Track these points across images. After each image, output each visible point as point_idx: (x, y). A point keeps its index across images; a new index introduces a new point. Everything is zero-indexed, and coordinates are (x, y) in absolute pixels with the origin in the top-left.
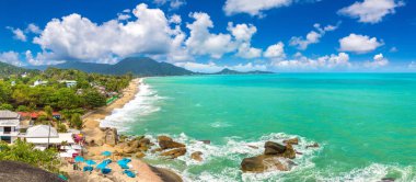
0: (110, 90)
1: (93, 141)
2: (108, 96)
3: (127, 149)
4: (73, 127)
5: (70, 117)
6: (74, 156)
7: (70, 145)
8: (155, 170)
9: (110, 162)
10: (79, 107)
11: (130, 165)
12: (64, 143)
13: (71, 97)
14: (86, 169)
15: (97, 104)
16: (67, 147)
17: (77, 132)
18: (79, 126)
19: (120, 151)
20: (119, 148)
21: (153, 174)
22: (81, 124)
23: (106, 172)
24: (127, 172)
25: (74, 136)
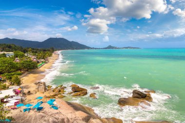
0: (40, 58)
1: (29, 92)
2: (38, 62)
3: (52, 94)
4: (13, 84)
5: (11, 78)
6: (16, 104)
7: (12, 97)
8: (69, 104)
9: (42, 102)
10: (17, 70)
11: (55, 103)
12: (7, 97)
13: (11, 63)
14: (25, 110)
15: (31, 68)
16: (9, 99)
17: (17, 87)
18: (19, 83)
19: (48, 95)
20: (47, 94)
21: (69, 106)
22: (20, 82)
23: (40, 109)
24: (53, 107)
25: (15, 91)
